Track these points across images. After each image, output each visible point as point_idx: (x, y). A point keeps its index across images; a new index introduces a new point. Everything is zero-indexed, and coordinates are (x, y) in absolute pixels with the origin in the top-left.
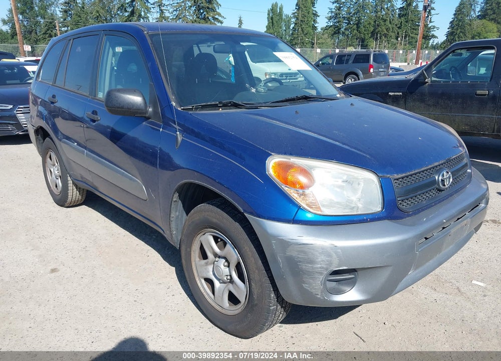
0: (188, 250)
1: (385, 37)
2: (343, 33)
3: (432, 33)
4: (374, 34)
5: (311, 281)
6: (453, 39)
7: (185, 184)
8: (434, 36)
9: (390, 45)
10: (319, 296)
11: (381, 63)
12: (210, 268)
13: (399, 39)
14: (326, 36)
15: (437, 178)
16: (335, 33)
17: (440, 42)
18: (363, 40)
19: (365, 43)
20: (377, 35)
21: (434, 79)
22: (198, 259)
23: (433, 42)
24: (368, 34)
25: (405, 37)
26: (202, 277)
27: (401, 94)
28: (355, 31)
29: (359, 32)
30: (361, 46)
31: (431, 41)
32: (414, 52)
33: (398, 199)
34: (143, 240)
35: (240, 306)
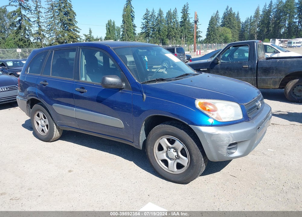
0: (152, 148)
1: (175, 37)
2: (151, 36)
3: (199, 34)
4: (168, 36)
5: (222, 149)
6: (210, 38)
7: (150, 117)
8: (200, 36)
9: (177, 42)
10: (225, 156)
11: (181, 53)
12: (165, 154)
13: (182, 38)
14: (142, 38)
15: (256, 104)
16: (147, 36)
17: (203, 39)
18: (163, 40)
19: (164, 41)
20: (170, 37)
21: (222, 61)
22: (157, 151)
23: (200, 39)
24: (165, 36)
25: (185, 38)
26: (160, 160)
27: (207, 69)
28: (158, 35)
29: (160, 35)
30: (162, 43)
31: (199, 39)
32: (193, 45)
33: (248, 113)
34: (107, 152)
35: (184, 168)
